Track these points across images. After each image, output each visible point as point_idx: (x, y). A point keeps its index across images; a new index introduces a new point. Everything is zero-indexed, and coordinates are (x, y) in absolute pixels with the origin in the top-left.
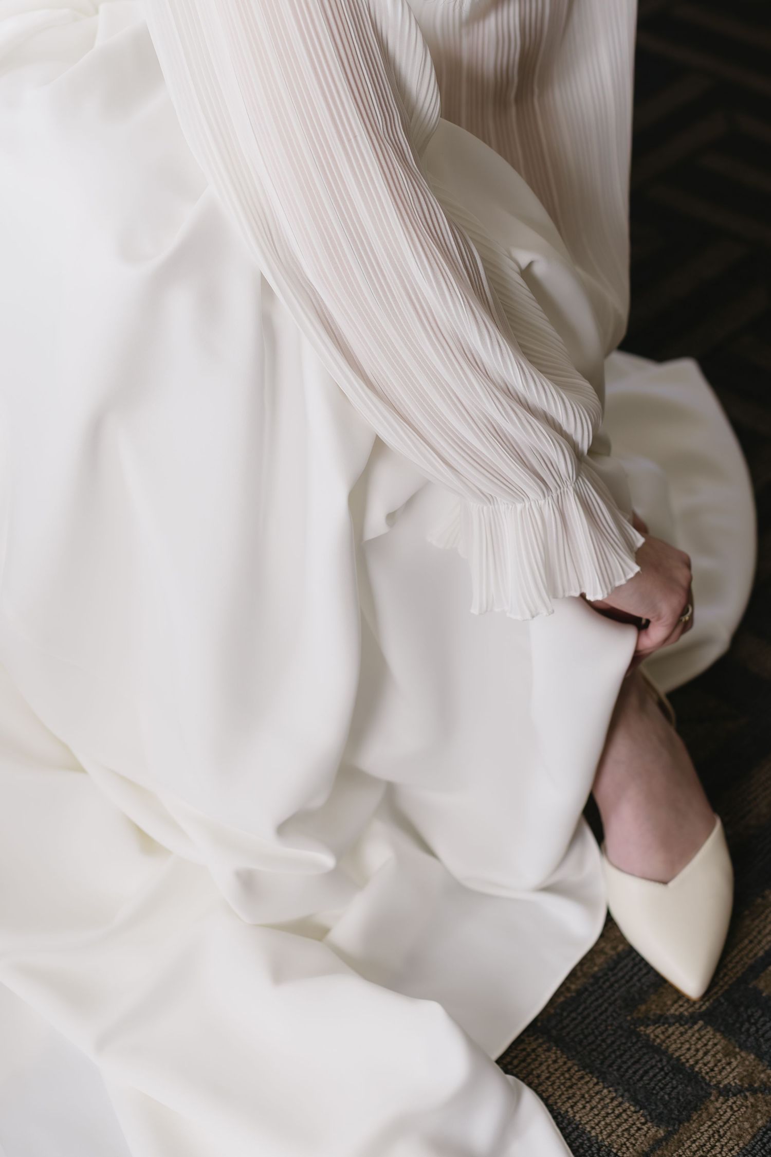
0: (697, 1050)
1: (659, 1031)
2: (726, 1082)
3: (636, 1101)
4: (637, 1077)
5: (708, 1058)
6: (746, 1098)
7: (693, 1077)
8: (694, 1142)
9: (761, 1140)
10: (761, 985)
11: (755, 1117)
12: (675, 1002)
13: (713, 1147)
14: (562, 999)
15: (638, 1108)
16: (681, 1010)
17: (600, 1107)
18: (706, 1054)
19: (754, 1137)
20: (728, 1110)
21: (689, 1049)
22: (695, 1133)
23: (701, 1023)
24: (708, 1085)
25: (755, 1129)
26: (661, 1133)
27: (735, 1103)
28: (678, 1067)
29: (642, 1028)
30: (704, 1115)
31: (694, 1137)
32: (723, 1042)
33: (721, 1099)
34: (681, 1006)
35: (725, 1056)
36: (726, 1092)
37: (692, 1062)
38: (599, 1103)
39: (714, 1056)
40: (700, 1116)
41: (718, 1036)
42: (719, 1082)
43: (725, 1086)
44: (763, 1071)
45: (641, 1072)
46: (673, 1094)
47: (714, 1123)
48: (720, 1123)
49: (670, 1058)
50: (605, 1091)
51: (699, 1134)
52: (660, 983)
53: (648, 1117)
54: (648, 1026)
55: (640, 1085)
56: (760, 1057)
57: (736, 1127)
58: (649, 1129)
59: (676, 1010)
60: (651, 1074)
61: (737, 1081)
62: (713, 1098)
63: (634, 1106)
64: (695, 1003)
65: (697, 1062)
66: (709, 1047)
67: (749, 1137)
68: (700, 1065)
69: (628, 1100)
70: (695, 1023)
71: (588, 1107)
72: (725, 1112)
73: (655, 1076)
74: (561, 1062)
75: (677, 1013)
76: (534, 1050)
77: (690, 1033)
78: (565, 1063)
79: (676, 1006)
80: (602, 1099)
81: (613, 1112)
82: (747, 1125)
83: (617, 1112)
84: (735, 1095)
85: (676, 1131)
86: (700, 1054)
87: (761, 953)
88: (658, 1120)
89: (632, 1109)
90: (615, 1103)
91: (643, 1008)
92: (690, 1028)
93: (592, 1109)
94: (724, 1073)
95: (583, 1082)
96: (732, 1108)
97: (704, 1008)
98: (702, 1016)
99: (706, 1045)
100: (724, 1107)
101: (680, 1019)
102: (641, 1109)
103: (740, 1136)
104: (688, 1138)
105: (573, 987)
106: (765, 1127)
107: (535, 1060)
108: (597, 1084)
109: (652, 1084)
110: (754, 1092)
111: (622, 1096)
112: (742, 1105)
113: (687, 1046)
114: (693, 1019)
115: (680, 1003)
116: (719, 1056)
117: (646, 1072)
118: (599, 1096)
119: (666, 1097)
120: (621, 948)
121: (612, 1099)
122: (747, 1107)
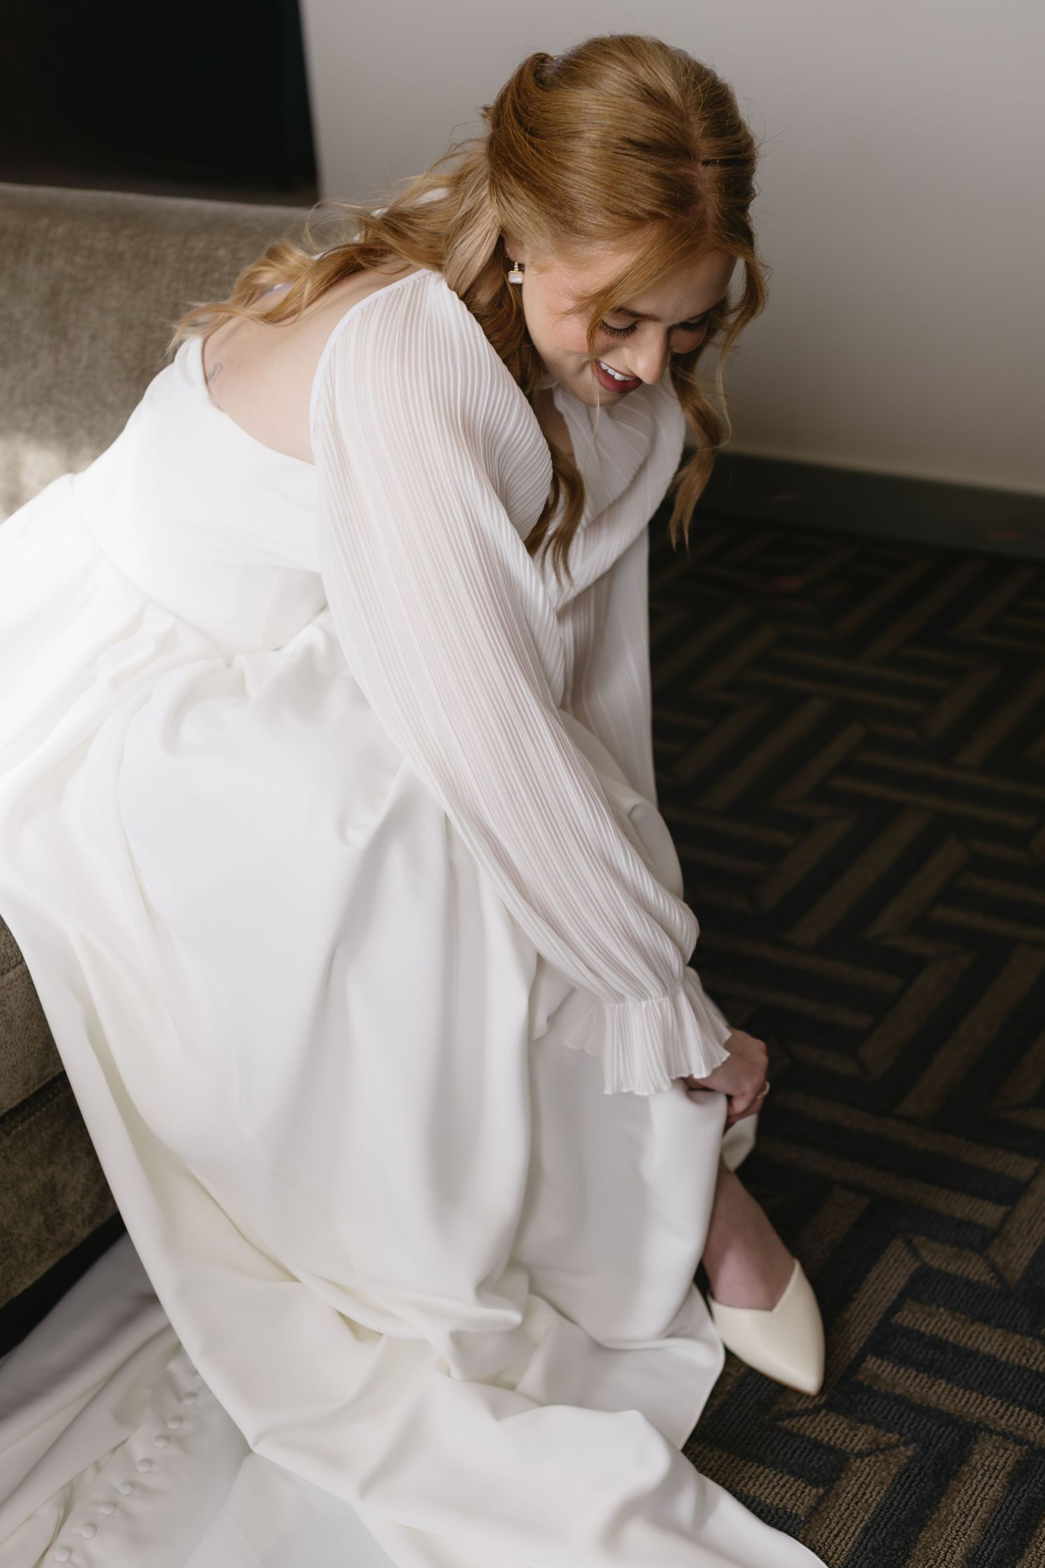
0: (828, 1431)
1: (793, 1422)
2: (858, 1448)
3: (792, 1472)
4: (789, 1456)
5: (838, 1434)
6: (877, 1456)
7: (831, 1450)
8: (848, 1493)
9: (899, 1482)
10: (861, 1378)
11: (889, 1468)
12: (798, 1401)
13: (864, 1494)
14: (709, 1413)
15: (797, 1477)
16: (805, 1405)
17: (766, 1482)
18: (836, 1431)
19: (893, 1481)
20: (867, 1467)
21: (821, 1431)
22: (847, 1487)
23: (824, 1412)
24: (845, 1452)
25: (893, 1477)
26: (821, 1491)
27: (869, 1461)
28: (817, 1445)
29: (780, 1423)
30: (850, 1473)
31: (847, 1490)
32: (846, 1421)
33: (858, 1461)
34: (805, 1402)
35: (852, 1430)
36: (861, 1455)
37: (827, 1439)
38: (764, 1480)
39: (842, 1432)
40: (847, 1475)
41: (841, 1418)
42: (853, 1450)
43: (858, 1451)
44: (884, 1436)
45: (790, 1452)
46: (821, 1463)
47: (859, 1477)
48: (864, 1477)
49: (809, 1439)
50: (767, 1471)
51: (850, 1488)
52: (781, 1390)
53: (807, 1483)
54: (783, 1420)
55: (792, 1461)
56: (878, 1426)
57: (877, 1477)
58: (810, 1491)
59: (802, 1405)
60: (798, 1452)
61: (866, 1446)
62: (852, 1460)
63: (794, 1477)
64: (814, 1397)
65: (830, 1439)
66: (836, 1427)
67: (890, 1482)
68: (833, 1440)
69: (787, 1474)
70: (820, 1412)
71: (758, 1484)
72: (865, 1469)
73: (801, 1453)
74: (725, 1456)
75: (803, 1408)
76: (700, 1452)
77: (818, 1420)
78: (728, 1458)
79: (800, 1403)
80: (766, 1477)
81: (778, 1484)
82: (884, 1474)
83: (781, 1484)
84: (868, 1456)
85: (832, 1488)
86: (831, 1433)
87: (853, 1356)
88: (815, 1483)
89: (792, 1479)
90: (778, 1477)
91: (775, 1408)
92: (817, 1416)
93: (761, 1485)
94: (854, 1442)
95: (747, 1467)
96: (869, 1466)
97: (822, 1401)
98: (823, 1406)
99: (833, 1426)
100: (863, 1464)
101: (807, 1412)
102: (799, 1478)
103: (882, 1483)
104: (844, 1491)
105: (716, 1403)
106: (898, 1473)
107: (704, 1459)
108: (758, 1467)
109: (802, 1459)
110: (882, 1451)
111: (781, 1472)
112: (876, 1462)
113: (818, 1429)
114: (817, 1410)
115: (803, 1400)
116: (846, 1431)
117: (794, 1452)
118: (763, 1475)
119: (816, 1466)
120: (742, 1370)
121: (775, 1475)
122: (880, 1462)
